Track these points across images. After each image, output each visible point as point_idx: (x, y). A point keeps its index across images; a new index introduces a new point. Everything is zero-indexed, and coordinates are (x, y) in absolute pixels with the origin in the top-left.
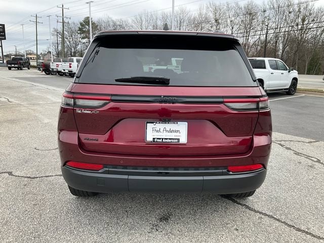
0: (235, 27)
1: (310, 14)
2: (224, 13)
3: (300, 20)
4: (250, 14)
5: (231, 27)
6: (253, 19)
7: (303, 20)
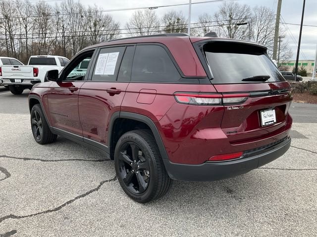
0: (30, 26)
1: (100, 20)
2: (14, 10)
3: (92, 24)
4: (44, 14)
5: (24, 26)
6: (47, 19)
7: (95, 25)
